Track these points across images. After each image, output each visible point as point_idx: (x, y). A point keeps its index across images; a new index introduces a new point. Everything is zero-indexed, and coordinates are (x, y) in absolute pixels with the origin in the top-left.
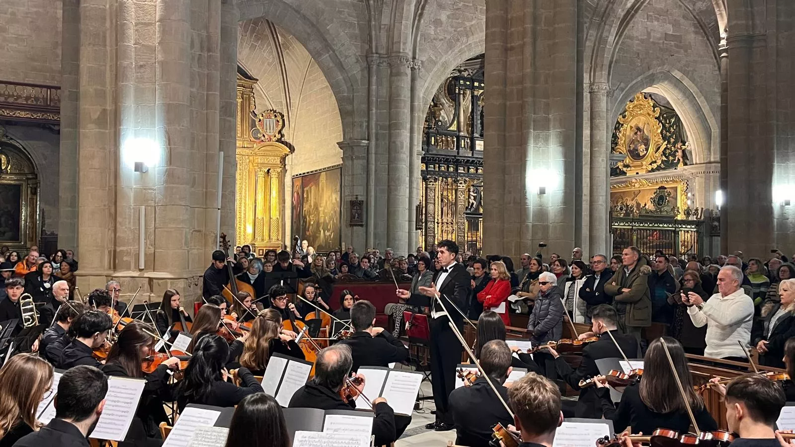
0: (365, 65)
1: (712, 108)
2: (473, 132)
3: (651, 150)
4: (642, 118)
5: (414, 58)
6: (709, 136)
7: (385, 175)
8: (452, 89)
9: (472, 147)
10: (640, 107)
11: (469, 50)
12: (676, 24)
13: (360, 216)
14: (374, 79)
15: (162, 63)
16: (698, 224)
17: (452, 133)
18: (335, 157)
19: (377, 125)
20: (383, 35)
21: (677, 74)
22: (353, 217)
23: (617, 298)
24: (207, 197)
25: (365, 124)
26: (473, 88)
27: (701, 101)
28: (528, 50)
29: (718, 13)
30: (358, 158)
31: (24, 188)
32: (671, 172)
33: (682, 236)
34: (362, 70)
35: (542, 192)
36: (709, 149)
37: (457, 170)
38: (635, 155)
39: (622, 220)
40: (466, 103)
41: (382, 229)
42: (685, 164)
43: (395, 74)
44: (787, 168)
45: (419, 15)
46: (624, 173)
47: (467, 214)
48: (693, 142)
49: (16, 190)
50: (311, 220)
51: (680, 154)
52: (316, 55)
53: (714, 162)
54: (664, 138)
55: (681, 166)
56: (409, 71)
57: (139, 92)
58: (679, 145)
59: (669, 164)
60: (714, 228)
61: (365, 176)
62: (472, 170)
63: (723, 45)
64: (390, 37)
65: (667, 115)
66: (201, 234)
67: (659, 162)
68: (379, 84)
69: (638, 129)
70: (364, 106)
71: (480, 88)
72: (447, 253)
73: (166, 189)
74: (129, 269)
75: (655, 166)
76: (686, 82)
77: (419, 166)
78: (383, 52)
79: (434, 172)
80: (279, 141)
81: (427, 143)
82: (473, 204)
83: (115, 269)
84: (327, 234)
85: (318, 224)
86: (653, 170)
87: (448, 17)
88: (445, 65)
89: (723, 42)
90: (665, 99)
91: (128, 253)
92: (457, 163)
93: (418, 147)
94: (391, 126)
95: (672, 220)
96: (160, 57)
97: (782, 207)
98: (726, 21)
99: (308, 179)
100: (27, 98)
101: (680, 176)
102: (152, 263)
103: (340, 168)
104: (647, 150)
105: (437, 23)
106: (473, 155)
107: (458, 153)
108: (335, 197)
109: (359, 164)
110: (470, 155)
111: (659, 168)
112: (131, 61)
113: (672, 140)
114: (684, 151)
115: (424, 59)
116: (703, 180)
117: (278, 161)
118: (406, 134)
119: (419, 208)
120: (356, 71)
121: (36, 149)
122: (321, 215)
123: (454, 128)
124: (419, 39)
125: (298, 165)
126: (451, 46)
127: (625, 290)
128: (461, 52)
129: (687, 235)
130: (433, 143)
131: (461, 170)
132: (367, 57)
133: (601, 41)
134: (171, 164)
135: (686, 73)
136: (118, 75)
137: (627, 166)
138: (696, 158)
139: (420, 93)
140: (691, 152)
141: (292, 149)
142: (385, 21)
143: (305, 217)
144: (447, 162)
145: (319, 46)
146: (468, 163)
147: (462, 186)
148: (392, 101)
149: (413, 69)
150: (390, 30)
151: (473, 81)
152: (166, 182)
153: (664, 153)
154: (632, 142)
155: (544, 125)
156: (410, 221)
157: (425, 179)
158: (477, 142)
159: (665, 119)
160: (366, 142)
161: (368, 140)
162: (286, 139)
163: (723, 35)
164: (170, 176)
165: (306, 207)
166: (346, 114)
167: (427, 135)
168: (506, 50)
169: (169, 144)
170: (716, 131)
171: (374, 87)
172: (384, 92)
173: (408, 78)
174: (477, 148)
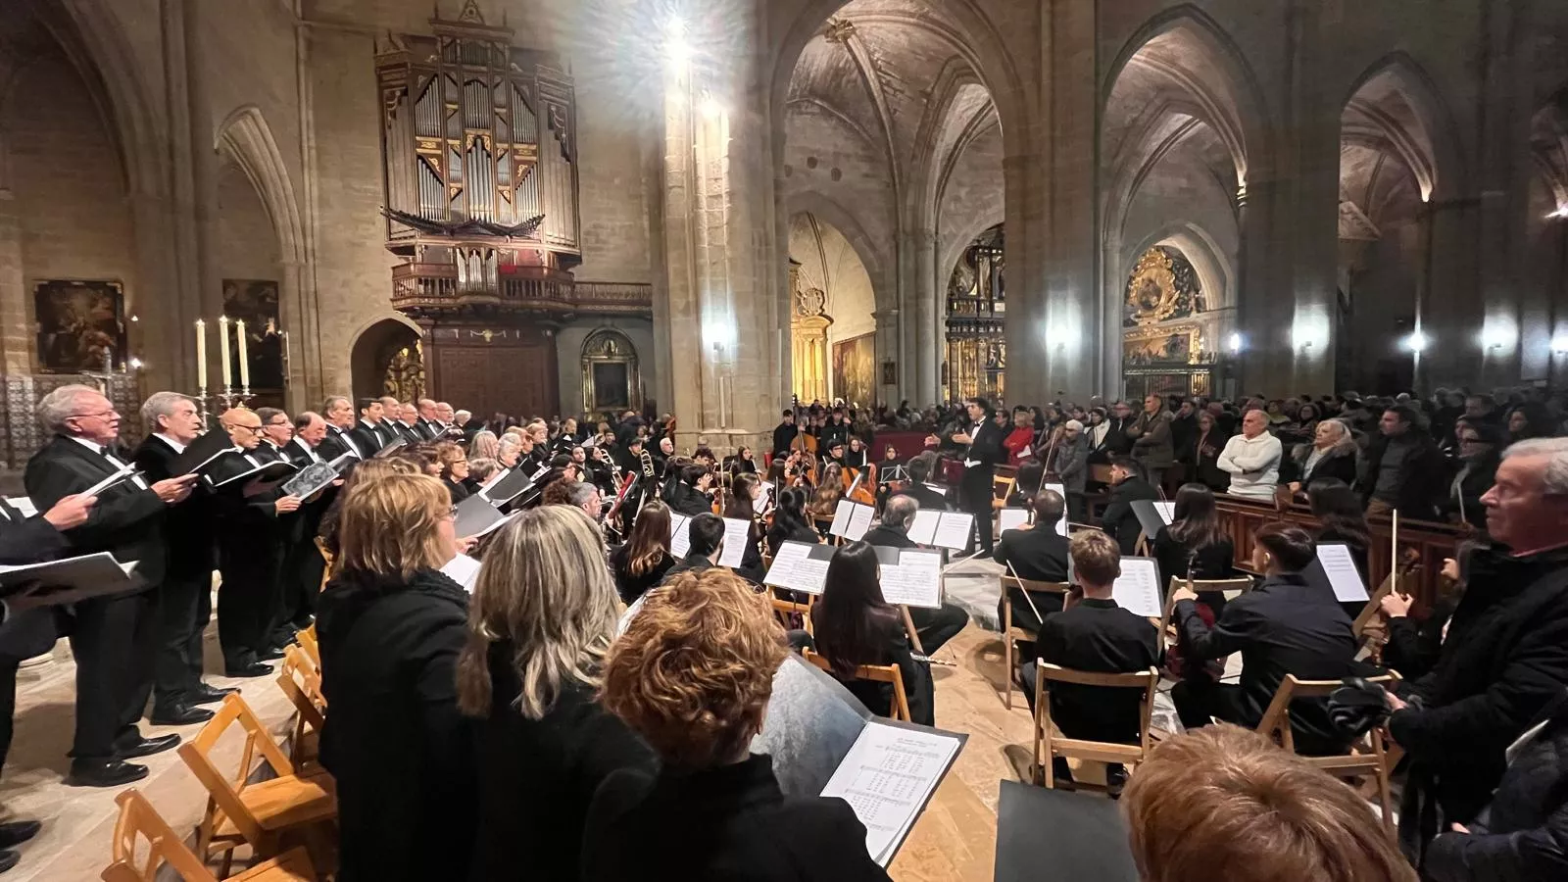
0: (893, 243)
1: (1227, 257)
2: (991, 296)
3: (1163, 300)
4: (1155, 271)
5: (937, 233)
6: (1224, 283)
7: (912, 339)
8: (971, 257)
9: (991, 308)
10: (1152, 260)
11: (988, 221)
12: (1189, 178)
13: (893, 375)
14: (902, 255)
15: (730, 260)
16: (1209, 367)
17: (972, 299)
18: (868, 325)
19: (905, 295)
20: (909, 214)
21: (1191, 226)
22: (886, 376)
23: (1139, 441)
24: (771, 366)
25: (894, 295)
26: (991, 255)
27: (1215, 250)
28: (1046, 220)
29: (1236, 163)
30: (890, 325)
31: (628, 365)
32: (1184, 320)
33: (1194, 379)
34: (891, 248)
35: (1061, 346)
36: (1224, 294)
37: (977, 330)
38: (1148, 306)
39: (1134, 368)
40: (985, 268)
41: (913, 386)
42: (1199, 312)
43: (920, 248)
44: (1308, 310)
45: (940, 193)
46: (1136, 324)
47: (987, 369)
48: (1207, 291)
49: (622, 367)
50: (850, 380)
51: (1193, 302)
52: (850, 239)
53: (1230, 308)
54: (1177, 289)
55: (1194, 314)
56: (933, 245)
57: (714, 284)
58: (1192, 294)
59: (1180, 313)
60: (1227, 370)
61: (895, 341)
62: (992, 330)
63: (1242, 195)
64: (915, 217)
65: (1180, 266)
66: (767, 398)
67: (1172, 312)
68: (906, 258)
69: (1151, 281)
70: (894, 279)
71: (997, 254)
72: (977, 408)
73: (739, 362)
74: (713, 427)
75: (1167, 315)
76: (1201, 233)
77: (944, 329)
78: (909, 228)
79: (957, 333)
80: (820, 315)
81: (950, 308)
83: (703, 428)
84: (864, 391)
85: (856, 382)
86: (1165, 319)
87: (967, 193)
88: (966, 236)
89: (1242, 191)
90: (1178, 250)
91: (713, 415)
92: (978, 324)
93: (942, 312)
94: (919, 295)
95: (1184, 365)
96: (728, 253)
97: (1303, 348)
98: (1245, 170)
99: (846, 346)
100: (627, 295)
101: (1192, 323)
102: (731, 422)
103: (873, 335)
104: (1159, 300)
105: (957, 199)
106: (992, 316)
107: (979, 315)
108: (870, 360)
109: (890, 331)
110: (990, 316)
111: (1171, 317)
112: (706, 260)
113: (1185, 290)
114: (1197, 300)
115: (946, 233)
116: (1217, 326)
117: (820, 331)
118: (931, 302)
119: (944, 366)
120: (886, 249)
121: (635, 335)
122: (859, 376)
123: (974, 292)
124: (940, 216)
125: (839, 333)
126: (970, 220)
127: (1146, 434)
128: (980, 223)
129: (1200, 378)
130: (955, 308)
131: (981, 330)
132: (895, 236)
133: (1114, 202)
134: (742, 342)
135: (1199, 224)
136: (697, 271)
137: (1138, 317)
138: (1210, 305)
139: (943, 263)
140: (1204, 300)
141: (832, 321)
142: (910, 202)
143: (844, 380)
144: (969, 324)
145: (852, 229)
146: (987, 324)
147: (983, 345)
148: (918, 273)
149: (936, 243)
150: (915, 209)
151: (991, 249)
152: (739, 357)
153: (1177, 302)
154: (1144, 294)
155: (1062, 286)
156: (937, 378)
157: (949, 340)
158: (996, 305)
159: (1178, 270)
160: (896, 311)
161: (898, 309)
162: (826, 313)
163: (1241, 183)
164: (741, 353)
165: (845, 370)
166: (878, 286)
167: (950, 302)
168: (1025, 219)
169: (740, 325)
170: (1231, 277)
171: (902, 262)
172: (911, 264)
173: (932, 252)
174: (996, 309)
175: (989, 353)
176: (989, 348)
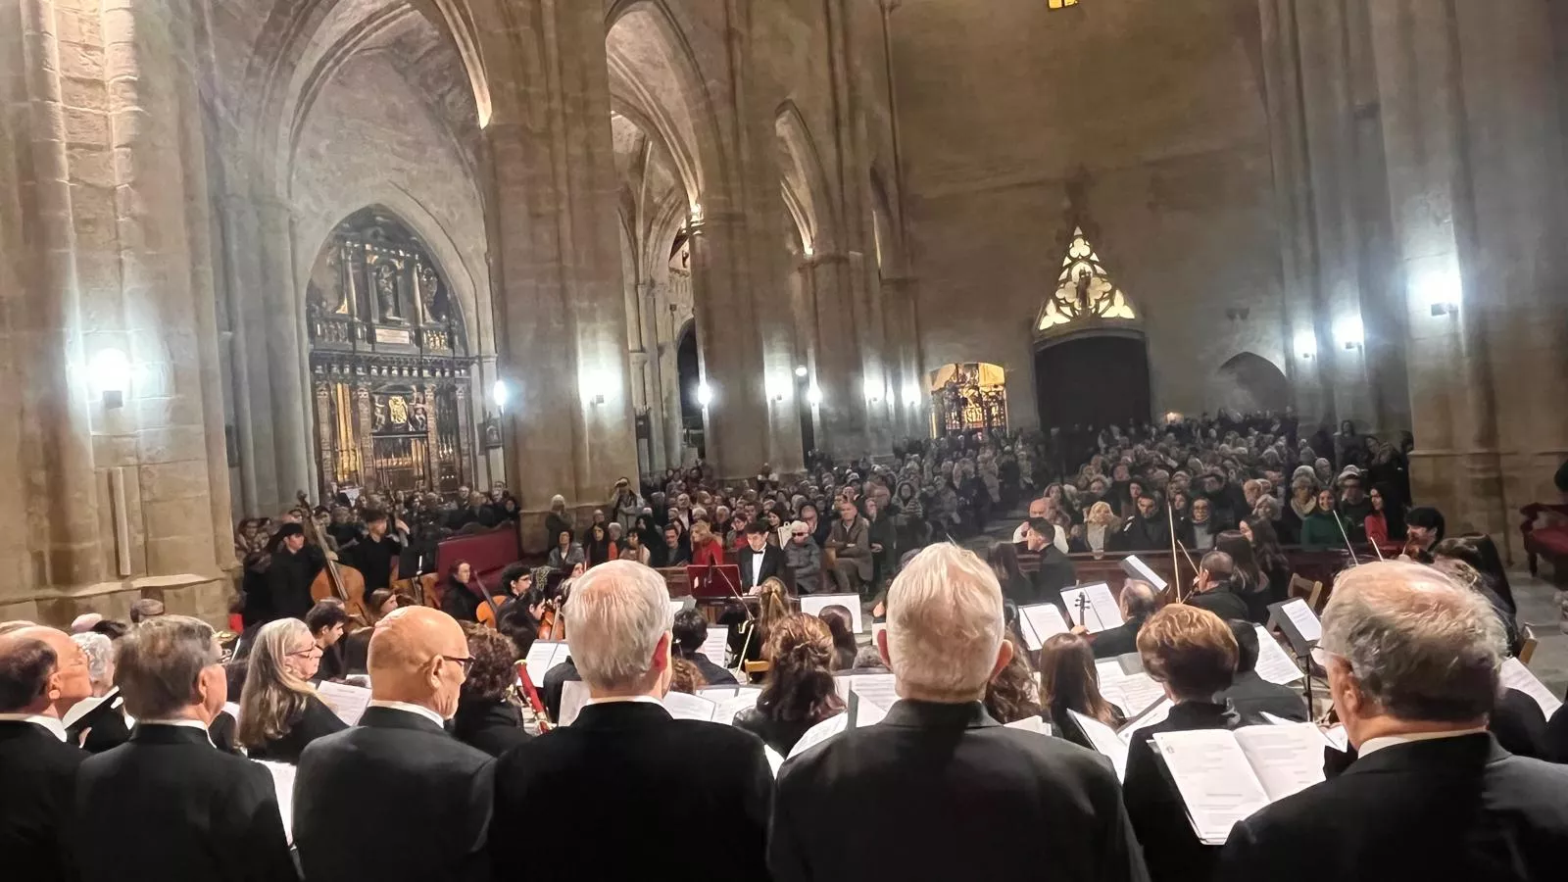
2: (370, 317)
7: (265, 385)
9: (371, 338)
11: (358, 199)
14: (233, 235)
17: (341, 319)
19: (245, 306)
20: (241, 165)
26: (365, 253)
29: (687, 183)
35: (601, 400)
37: (353, 370)
41: (270, 469)
45: (295, 141)
47: (374, 434)
57: (87, 266)
62: (374, 371)
63: (697, 222)
64: (253, 171)
68: (243, 242)
77: (308, 374)
78: (244, 190)
79: (325, 377)
81: (312, 333)
82: (380, 419)
87: (328, 147)
88: (327, 218)
92: (354, 362)
93: (305, 339)
94: (271, 310)
96: (134, 206)
97: (773, 402)
105: (314, 155)
106: (373, 348)
107: (354, 346)
110: (370, 350)
112: (66, 211)
115: (301, 208)
118: (293, 321)
123: (344, 309)
124: (294, 177)
126: (333, 191)
128: (347, 200)
130: (319, 333)
131: (360, 372)
134: (177, 391)
139: (301, 256)
144: (341, 361)
146: (368, 362)
147: (363, 395)
150: (251, 160)
152: (173, 420)
156: (308, 453)
158: (377, 331)
160: (229, 334)
161: (230, 330)
164: (178, 412)
167: (310, 322)
169: (172, 357)
171: (235, 247)
172: (253, 255)
173: (287, 236)
174: (379, 339)
175: (374, 407)
176: (372, 400)
